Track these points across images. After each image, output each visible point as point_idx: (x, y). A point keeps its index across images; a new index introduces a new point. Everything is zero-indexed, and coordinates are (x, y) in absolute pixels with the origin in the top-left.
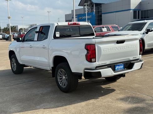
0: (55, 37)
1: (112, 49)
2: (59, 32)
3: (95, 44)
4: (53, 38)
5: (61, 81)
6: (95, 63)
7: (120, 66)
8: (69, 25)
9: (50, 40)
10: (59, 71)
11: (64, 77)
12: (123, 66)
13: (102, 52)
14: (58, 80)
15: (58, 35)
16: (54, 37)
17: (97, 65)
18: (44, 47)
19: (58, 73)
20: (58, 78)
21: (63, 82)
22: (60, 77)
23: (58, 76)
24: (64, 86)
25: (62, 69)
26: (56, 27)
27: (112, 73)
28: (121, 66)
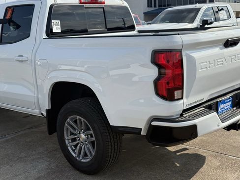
0: (50, 34)
1: (216, 62)
2: (59, 21)
3: (180, 51)
4: (45, 36)
5: (76, 146)
6: (181, 101)
7: (227, 102)
8: (81, 3)
9: (38, 42)
10: (68, 120)
11: (83, 136)
12: (230, 103)
13: (199, 70)
14: (67, 142)
15: (56, 28)
16: (47, 34)
17: (185, 106)
18: (21, 59)
19: (66, 124)
20: (66, 137)
21: (81, 148)
22: (72, 134)
23: (65, 133)
24: (83, 158)
25: (78, 117)
26: (51, 7)
27: (218, 126)
28: (228, 104)
